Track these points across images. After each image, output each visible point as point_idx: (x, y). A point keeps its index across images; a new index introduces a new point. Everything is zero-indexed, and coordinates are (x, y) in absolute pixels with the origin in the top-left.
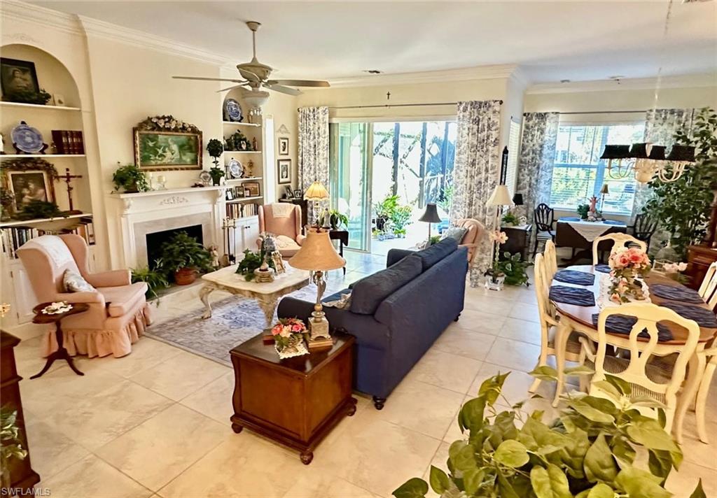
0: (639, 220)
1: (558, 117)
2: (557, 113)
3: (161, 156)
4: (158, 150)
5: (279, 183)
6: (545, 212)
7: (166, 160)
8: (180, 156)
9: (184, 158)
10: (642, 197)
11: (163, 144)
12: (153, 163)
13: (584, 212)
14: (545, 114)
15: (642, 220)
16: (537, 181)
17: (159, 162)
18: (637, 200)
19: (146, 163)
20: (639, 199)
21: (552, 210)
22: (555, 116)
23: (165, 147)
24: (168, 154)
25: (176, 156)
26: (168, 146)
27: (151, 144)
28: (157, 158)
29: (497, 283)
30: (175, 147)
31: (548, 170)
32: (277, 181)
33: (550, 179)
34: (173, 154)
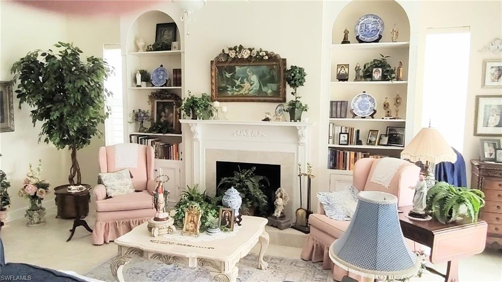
3: (239, 87)
4: (236, 81)
5: (476, 134)
7: (243, 92)
8: (260, 86)
9: (264, 89)
11: (241, 76)
12: (230, 93)
17: (236, 93)
19: (222, 95)
23: (243, 78)
24: (247, 85)
25: (256, 87)
26: (247, 77)
27: (228, 75)
28: (234, 88)
30: (254, 78)
32: (472, 132)
34: (251, 85)
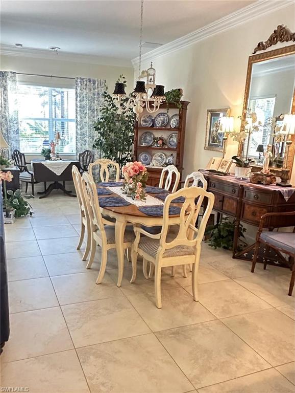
0: (81, 158)
1: (15, 76)
2: (14, 73)
6: (19, 156)
10: (80, 141)
13: (47, 154)
14: (5, 72)
15: (83, 157)
16: (7, 131)
18: (78, 143)
20: (79, 142)
21: (23, 154)
22: (13, 75)
29: (10, 217)
31: (15, 122)
33: (18, 129)
